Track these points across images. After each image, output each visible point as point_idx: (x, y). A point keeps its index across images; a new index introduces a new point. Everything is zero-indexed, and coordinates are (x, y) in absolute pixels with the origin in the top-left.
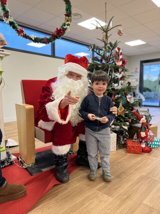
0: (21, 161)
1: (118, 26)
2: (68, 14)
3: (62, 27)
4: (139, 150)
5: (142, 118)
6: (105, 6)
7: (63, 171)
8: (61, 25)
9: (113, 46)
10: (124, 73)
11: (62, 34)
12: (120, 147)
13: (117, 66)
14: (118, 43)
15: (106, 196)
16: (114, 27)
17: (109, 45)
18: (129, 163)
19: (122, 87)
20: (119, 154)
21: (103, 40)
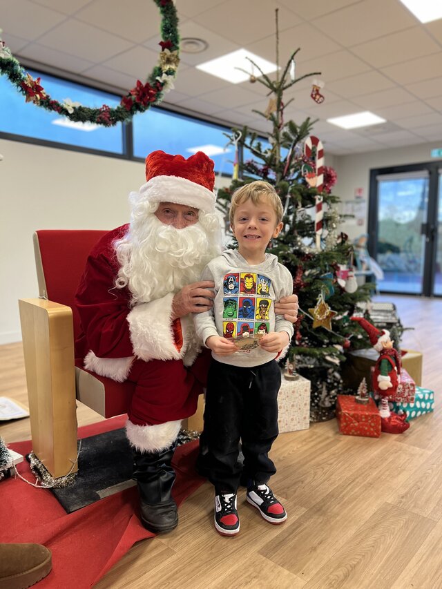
0: (35, 468)
1: (311, 75)
2: (170, 42)
3: (152, 78)
4: (373, 427)
5: (381, 335)
6: (275, 17)
7: (159, 499)
8: (150, 72)
9: (299, 132)
10: (331, 208)
11: (154, 99)
12: (321, 417)
13: (309, 189)
14: (311, 124)
15: (286, 572)
16: (299, 80)
17: (286, 129)
18: (346, 465)
19: (323, 248)
20: (319, 440)
21: (271, 114)
